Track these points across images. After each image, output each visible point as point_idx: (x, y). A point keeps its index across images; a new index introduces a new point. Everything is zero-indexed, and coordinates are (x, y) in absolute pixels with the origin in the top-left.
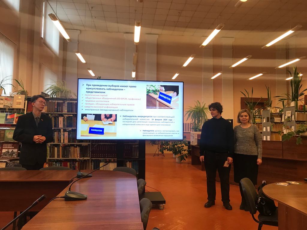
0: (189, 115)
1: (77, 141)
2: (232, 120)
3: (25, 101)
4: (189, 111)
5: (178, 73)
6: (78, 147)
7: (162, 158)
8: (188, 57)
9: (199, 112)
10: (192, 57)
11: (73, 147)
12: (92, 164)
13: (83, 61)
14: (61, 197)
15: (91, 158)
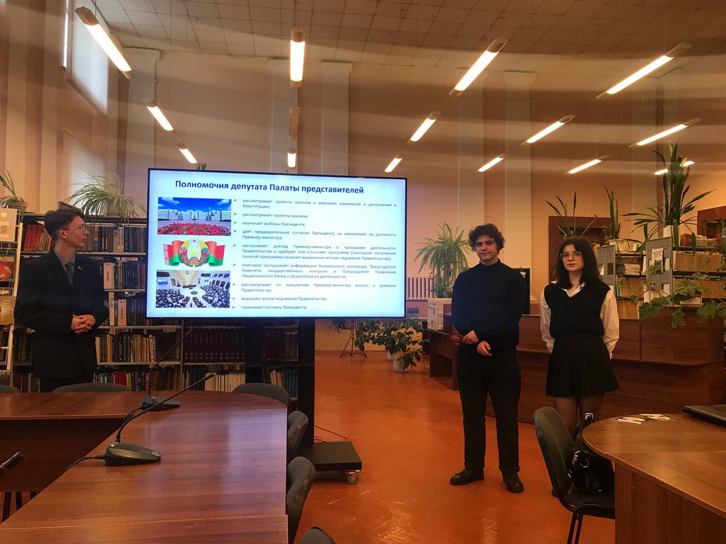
0: (426, 258)
1: (148, 321)
2: (527, 271)
3: (17, 224)
4: (425, 249)
5: (399, 158)
6: (150, 336)
7: (362, 362)
8: (422, 117)
9: (449, 250)
10: (432, 118)
11: (140, 336)
12: (185, 377)
13: (167, 126)
14: (96, 458)
15: (184, 362)
